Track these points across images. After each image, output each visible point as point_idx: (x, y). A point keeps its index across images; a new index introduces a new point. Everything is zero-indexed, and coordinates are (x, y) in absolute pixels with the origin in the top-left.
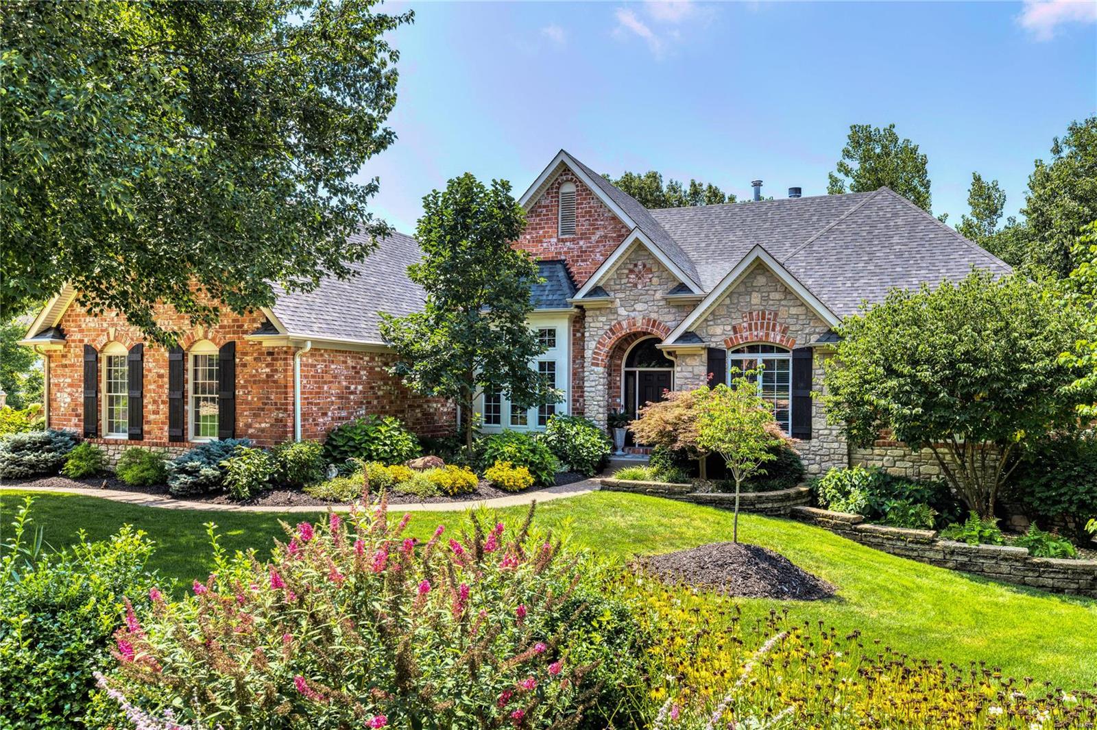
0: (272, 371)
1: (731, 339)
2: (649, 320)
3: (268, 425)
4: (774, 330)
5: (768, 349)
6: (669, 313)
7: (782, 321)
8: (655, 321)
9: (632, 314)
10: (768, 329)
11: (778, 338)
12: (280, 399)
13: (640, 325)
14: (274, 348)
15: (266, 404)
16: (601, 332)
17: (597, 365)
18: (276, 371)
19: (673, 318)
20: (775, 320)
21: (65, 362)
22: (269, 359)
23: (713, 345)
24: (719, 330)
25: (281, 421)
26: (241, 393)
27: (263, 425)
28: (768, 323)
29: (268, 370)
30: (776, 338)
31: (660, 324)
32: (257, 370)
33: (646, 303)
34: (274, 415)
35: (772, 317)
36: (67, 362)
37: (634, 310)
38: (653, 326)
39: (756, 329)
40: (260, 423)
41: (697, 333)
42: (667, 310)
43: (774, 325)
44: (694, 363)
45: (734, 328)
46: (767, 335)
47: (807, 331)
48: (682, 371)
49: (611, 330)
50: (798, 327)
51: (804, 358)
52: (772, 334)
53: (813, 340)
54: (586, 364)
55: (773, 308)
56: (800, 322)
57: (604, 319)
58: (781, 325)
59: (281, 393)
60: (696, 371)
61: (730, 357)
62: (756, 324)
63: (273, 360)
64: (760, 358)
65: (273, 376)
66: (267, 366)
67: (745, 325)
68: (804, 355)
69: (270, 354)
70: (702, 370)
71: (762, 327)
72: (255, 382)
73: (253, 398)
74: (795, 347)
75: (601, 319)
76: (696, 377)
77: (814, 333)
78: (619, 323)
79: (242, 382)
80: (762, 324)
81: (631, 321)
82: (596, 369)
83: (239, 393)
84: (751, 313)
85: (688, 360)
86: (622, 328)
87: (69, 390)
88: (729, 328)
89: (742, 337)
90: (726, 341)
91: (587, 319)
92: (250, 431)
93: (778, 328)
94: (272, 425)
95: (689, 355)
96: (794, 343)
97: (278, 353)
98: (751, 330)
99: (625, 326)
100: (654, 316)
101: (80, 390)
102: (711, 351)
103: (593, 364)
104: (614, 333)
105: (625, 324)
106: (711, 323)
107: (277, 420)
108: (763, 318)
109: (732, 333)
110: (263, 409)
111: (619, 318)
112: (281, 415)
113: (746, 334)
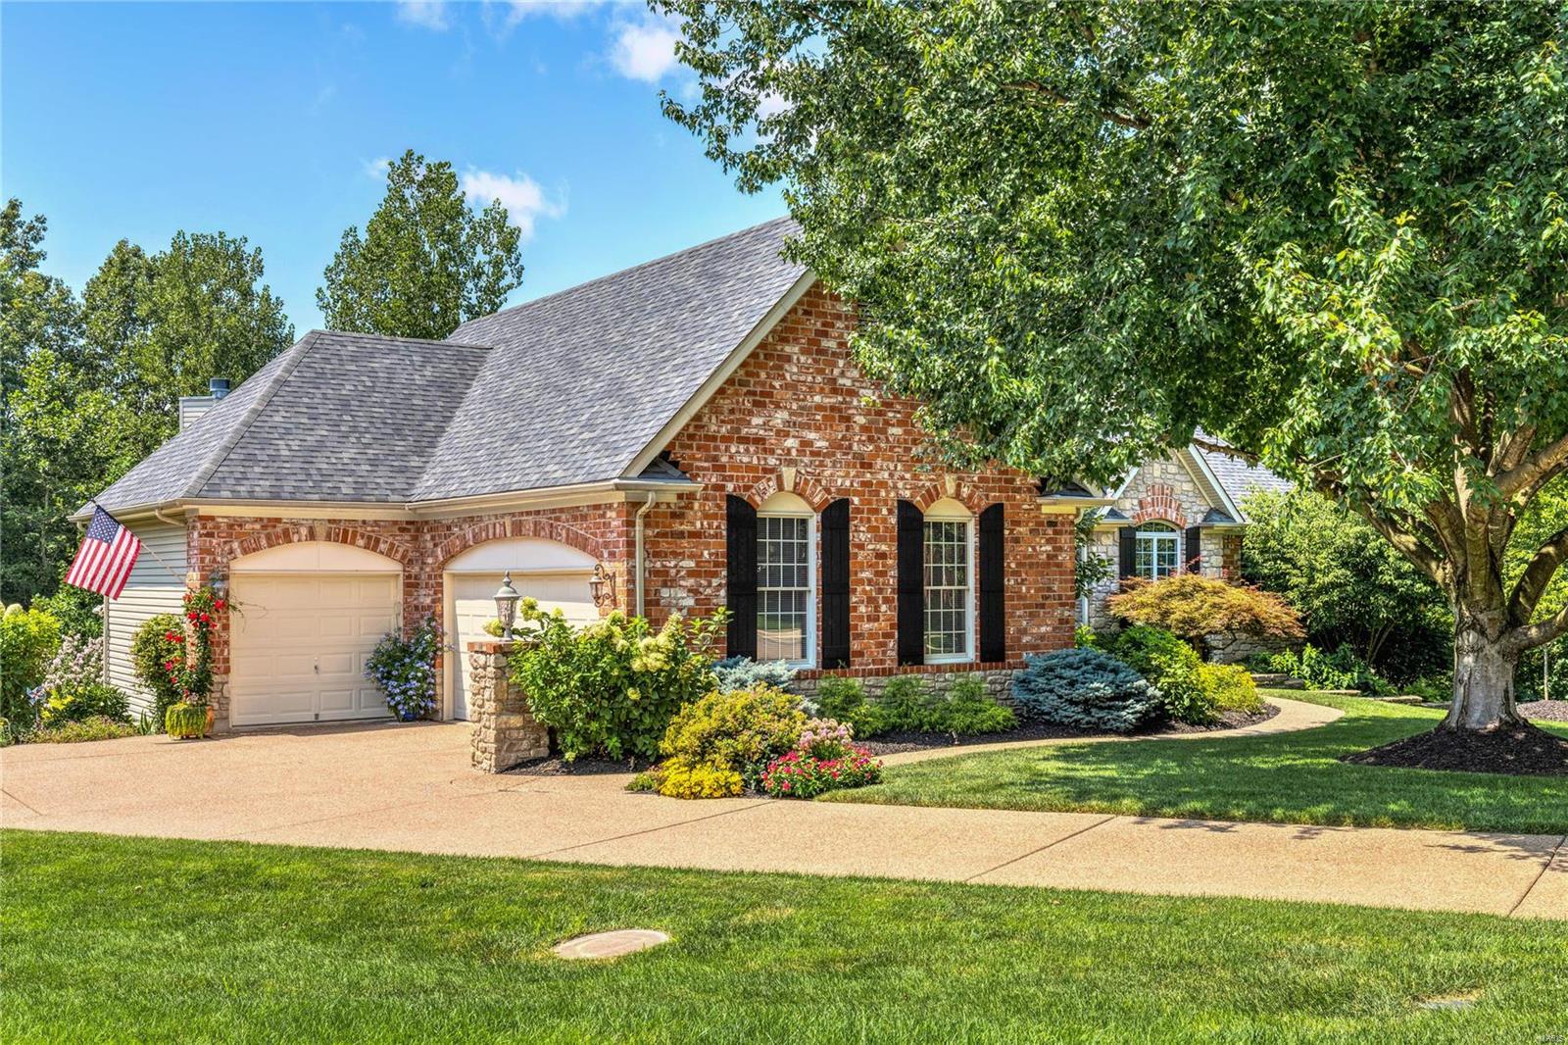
0: (1055, 548)
1: (1138, 515)
3: (1049, 629)
4: (1170, 507)
5: (1162, 527)
7: (1176, 497)
10: (1166, 505)
12: (1065, 590)
14: (1057, 516)
15: (1046, 598)
18: (1060, 549)
20: (1171, 495)
21: (678, 527)
22: (1050, 531)
23: (1125, 522)
24: (1129, 504)
25: (1067, 622)
26: (1012, 582)
27: (1043, 629)
28: (1166, 499)
29: (1049, 548)
30: (1172, 515)
32: (1034, 548)
34: (1058, 613)
35: (1169, 492)
36: (685, 528)
39: (1158, 505)
40: (1039, 626)
41: (1118, 509)
43: (1171, 502)
44: (1108, 543)
45: (1141, 503)
46: (1166, 512)
47: (1195, 510)
50: (1188, 505)
52: (1169, 511)
53: (1200, 519)
55: (1169, 483)
56: (1188, 500)
58: (1175, 501)
59: (1066, 581)
60: (1110, 551)
61: (1138, 535)
62: (1158, 499)
63: (1056, 532)
64: (1155, 536)
65: (1056, 556)
66: (1048, 541)
67: (1150, 499)
68: (1194, 535)
69: (1052, 524)
70: (1115, 550)
71: (1162, 503)
72: (1031, 565)
73: (1028, 590)
74: (1187, 526)
77: (1200, 511)
79: (1013, 565)
80: (1162, 499)
83: (1010, 582)
84: (1154, 487)
85: (1103, 539)
87: (690, 582)
88: (1136, 502)
89: (1147, 513)
90: (1134, 518)
92: (1025, 639)
93: (1173, 505)
94: (1054, 629)
95: (1104, 533)
96: (1185, 521)
97: (1063, 524)
98: (1153, 505)
101: (715, 582)
102: (1123, 528)
106: (1122, 495)
107: (1062, 621)
108: (1163, 494)
109: (1139, 508)
110: (1043, 606)
112: (1067, 613)
113: (1150, 510)
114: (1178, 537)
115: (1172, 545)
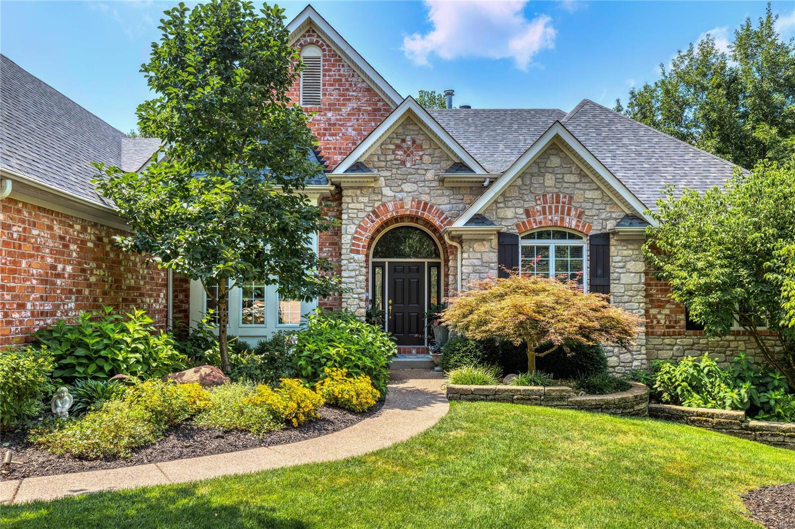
1: (523, 223)
2: (419, 202)
4: (569, 214)
5: (562, 235)
6: (442, 195)
7: (577, 205)
8: (426, 204)
9: (400, 195)
10: (562, 213)
11: (574, 223)
13: (409, 208)
16: (362, 215)
17: (358, 252)
19: (447, 201)
20: (570, 203)
23: (504, 230)
24: (510, 213)
28: (563, 207)
30: (571, 222)
31: (432, 207)
33: (416, 183)
35: (566, 200)
37: (402, 191)
38: (424, 209)
39: (551, 213)
41: (487, 216)
42: (440, 192)
43: (569, 210)
44: (483, 249)
45: (527, 212)
46: (562, 220)
47: (603, 216)
48: (469, 258)
49: (374, 212)
50: (594, 212)
51: (601, 245)
52: (567, 219)
53: (610, 225)
54: (343, 251)
55: (568, 191)
56: (596, 207)
57: (366, 200)
58: (576, 209)
60: (486, 258)
61: (523, 243)
62: (550, 207)
64: (552, 244)
67: (539, 208)
68: (600, 242)
70: (494, 257)
71: (557, 211)
74: (592, 233)
75: (361, 199)
76: (486, 264)
77: (610, 218)
78: (384, 205)
80: (557, 207)
81: (399, 203)
82: (356, 257)
84: (544, 196)
85: (476, 246)
86: (387, 211)
88: (521, 211)
89: (535, 221)
90: (518, 226)
91: (344, 199)
93: (573, 212)
95: (476, 240)
96: (590, 228)
98: (545, 213)
99: (391, 209)
100: (425, 198)
102: (500, 235)
103: (352, 251)
104: (377, 216)
105: (390, 206)
106: (502, 205)
108: (558, 202)
109: (524, 216)
111: (384, 200)
113: (539, 218)
114: (584, 244)
115: (577, 251)
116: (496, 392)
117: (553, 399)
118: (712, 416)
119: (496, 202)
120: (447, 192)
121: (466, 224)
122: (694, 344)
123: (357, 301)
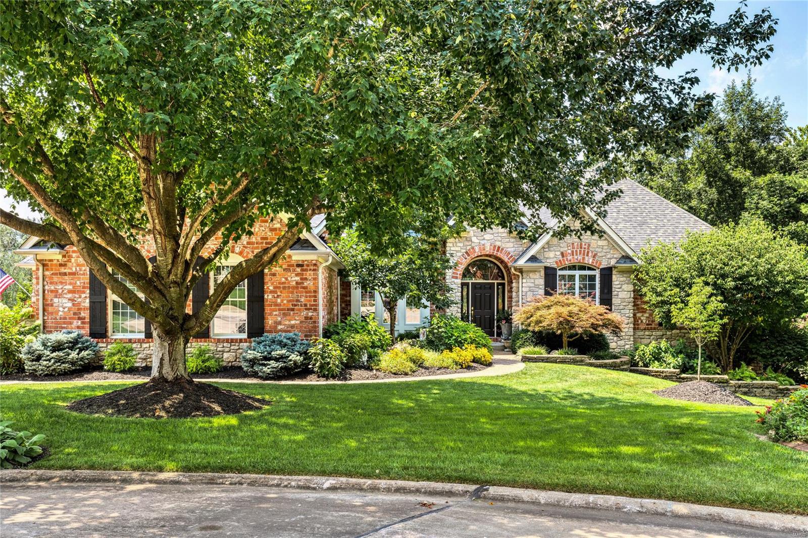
0: (301, 279)
1: (560, 261)
2: (495, 247)
3: (298, 322)
4: (588, 255)
5: (582, 268)
6: (509, 242)
7: (593, 250)
8: (499, 247)
9: (483, 242)
10: (584, 255)
11: (591, 261)
12: (310, 301)
13: (488, 250)
14: (303, 261)
15: (295, 305)
16: (459, 254)
17: (456, 278)
18: (306, 279)
19: (512, 246)
20: (588, 249)
21: (63, 270)
22: (299, 270)
23: (548, 265)
24: (552, 255)
25: (311, 318)
26: (270, 297)
27: (293, 322)
28: (584, 251)
29: (298, 278)
30: (589, 261)
31: (502, 249)
32: (286, 279)
33: (493, 234)
34: (304, 313)
35: (586, 247)
36: (67, 271)
37: (484, 239)
38: (498, 251)
39: (577, 255)
40: (290, 320)
41: (537, 256)
42: (508, 240)
43: (588, 252)
44: (535, 277)
45: (562, 254)
46: (584, 259)
47: (608, 257)
48: (527, 282)
49: (467, 253)
50: (603, 254)
51: (607, 274)
52: (587, 258)
53: (613, 262)
54: (447, 277)
55: (587, 241)
56: (604, 251)
57: (461, 245)
58: (592, 252)
59: (310, 297)
60: (537, 282)
61: (559, 273)
62: (576, 251)
63: (302, 270)
64: (577, 273)
65: (303, 283)
66: (297, 275)
67: (570, 251)
68: (607, 272)
69: (298, 265)
70: (542, 282)
71: (580, 253)
72: (284, 288)
73: (282, 301)
74: (602, 267)
75: (459, 244)
76: (537, 286)
77: (613, 258)
78: (473, 248)
79: (271, 288)
80: (580, 251)
81: (482, 247)
82: (456, 281)
83: (268, 297)
84: (573, 244)
85: (531, 275)
86: (475, 252)
87: (70, 296)
88: (558, 253)
89: (567, 260)
90: (556, 262)
91: (448, 245)
92: (279, 327)
93: (590, 254)
94: (301, 322)
95: (531, 271)
96: (600, 264)
97: (308, 265)
98: (573, 255)
99: (477, 250)
100: (498, 244)
101: (83, 296)
102: (546, 268)
103: (453, 277)
104: (469, 255)
105: (477, 249)
106: (547, 250)
107: (306, 318)
108: (581, 248)
109: (561, 257)
110: (293, 310)
111: (473, 245)
112: (310, 314)
113: (570, 258)
114: (597, 273)
115: (592, 278)
116: (548, 358)
117: (577, 362)
118: (663, 372)
119: (543, 248)
120: (513, 240)
121: (526, 262)
122: (663, 335)
123: (456, 308)
